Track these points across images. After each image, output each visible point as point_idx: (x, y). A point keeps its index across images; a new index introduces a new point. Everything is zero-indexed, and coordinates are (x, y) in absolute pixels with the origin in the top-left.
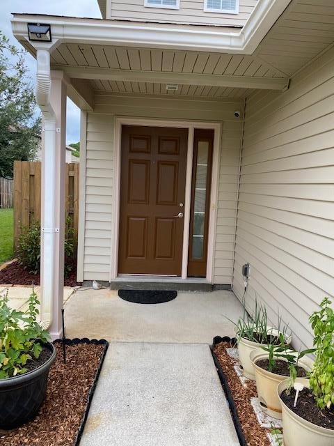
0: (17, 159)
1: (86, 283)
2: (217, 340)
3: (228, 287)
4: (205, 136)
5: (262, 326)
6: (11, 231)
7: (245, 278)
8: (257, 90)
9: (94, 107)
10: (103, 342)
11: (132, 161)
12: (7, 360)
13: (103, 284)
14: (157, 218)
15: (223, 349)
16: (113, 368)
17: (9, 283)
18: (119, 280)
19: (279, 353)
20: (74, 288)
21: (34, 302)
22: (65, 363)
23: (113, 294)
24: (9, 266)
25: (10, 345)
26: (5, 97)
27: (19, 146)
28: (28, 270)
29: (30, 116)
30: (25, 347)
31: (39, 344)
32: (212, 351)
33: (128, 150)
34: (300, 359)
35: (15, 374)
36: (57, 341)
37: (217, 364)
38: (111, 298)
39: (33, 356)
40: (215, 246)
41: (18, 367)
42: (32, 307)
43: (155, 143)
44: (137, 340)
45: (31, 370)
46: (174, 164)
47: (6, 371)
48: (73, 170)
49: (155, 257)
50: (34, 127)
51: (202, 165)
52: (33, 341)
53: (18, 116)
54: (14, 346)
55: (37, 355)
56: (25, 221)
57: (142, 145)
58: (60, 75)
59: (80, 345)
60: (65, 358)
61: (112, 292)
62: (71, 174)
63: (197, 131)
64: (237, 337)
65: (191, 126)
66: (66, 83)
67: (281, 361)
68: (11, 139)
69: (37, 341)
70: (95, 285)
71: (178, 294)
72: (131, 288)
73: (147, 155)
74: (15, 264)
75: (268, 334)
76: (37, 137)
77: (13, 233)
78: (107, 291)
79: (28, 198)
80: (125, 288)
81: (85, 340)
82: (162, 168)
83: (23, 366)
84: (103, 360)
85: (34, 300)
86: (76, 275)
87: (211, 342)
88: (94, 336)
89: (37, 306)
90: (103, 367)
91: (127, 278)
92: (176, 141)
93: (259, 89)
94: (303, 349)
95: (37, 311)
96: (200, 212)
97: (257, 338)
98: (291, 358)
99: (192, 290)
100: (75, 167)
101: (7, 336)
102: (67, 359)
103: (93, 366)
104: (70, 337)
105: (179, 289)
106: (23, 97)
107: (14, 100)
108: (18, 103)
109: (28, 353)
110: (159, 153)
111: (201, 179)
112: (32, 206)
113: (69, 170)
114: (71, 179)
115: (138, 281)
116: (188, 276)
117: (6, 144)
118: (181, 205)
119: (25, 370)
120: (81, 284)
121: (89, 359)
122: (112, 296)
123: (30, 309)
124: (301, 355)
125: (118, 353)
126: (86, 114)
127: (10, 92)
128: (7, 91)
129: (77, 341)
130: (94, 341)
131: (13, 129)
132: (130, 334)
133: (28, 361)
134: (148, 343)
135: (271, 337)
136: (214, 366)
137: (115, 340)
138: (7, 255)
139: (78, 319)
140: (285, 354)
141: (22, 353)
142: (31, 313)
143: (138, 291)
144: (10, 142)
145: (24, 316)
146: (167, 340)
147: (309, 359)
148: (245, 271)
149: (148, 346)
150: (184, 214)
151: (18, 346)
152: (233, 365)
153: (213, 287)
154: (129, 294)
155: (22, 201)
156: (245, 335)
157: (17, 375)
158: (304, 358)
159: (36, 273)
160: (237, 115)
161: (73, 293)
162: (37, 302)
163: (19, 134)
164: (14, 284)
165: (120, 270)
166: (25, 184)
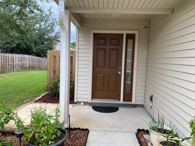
0: (48, 50)
1: (78, 103)
2: (139, 130)
3: (142, 106)
4: (131, 37)
5: (162, 125)
6: (46, 80)
7: (151, 102)
8: (156, 15)
9: (81, 26)
10: (87, 130)
11: (98, 49)
12: (46, 137)
13: (86, 103)
14: (109, 74)
15: (142, 135)
16: (91, 142)
17: (45, 102)
18: (93, 101)
19: (171, 139)
20: (73, 105)
21: (58, 112)
22: (70, 139)
23: (90, 108)
24: (45, 95)
25: (47, 130)
26: (43, 24)
27: (49, 44)
28: (53, 96)
29: (53, 31)
30: (54, 131)
31: (60, 130)
32: (137, 136)
33: (96, 44)
34: (183, 142)
35: (49, 144)
36: (67, 129)
37: (140, 142)
38: (89, 110)
39: (57, 136)
40: (136, 87)
41: (51, 140)
42: (57, 114)
43: (108, 41)
44: (102, 129)
45: (56, 142)
46: (117, 50)
47: (46, 142)
48: (72, 53)
49: (108, 92)
50: (55, 36)
51: (130, 50)
52: (57, 129)
53: (49, 32)
54: (49, 131)
55: (59, 135)
56: (52, 76)
57: (102, 42)
58: (68, 12)
59: (76, 131)
60: (70, 136)
61: (89, 107)
62: (72, 55)
63: (127, 35)
64: (150, 130)
65: (125, 33)
66: (71, 15)
67: (172, 142)
68: (45, 41)
69: (59, 129)
70: (82, 104)
71: (119, 109)
72: (98, 105)
73: (105, 46)
74: (48, 94)
75: (164, 129)
76: (56, 40)
77: (47, 80)
78: (87, 106)
79: (53, 66)
80: (95, 105)
81: (79, 129)
82: (112, 52)
83: (53, 140)
84: (87, 138)
85: (58, 111)
86: (74, 99)
87: (136, 131)
88: (82, 127)
89: (59, 113)
90: (87, 142)
91: (96, 101)
92: (118, 39)
93: (157, 14)
94: (184, 137)
95: (59, 115)
96: (129, 71)
97: (159, 131)
98: (178, 141)
99: (126, 107)
100: (73, 52)
101: (46, 127)
102: (71, 137)
103: (83, 141)
104: (72, 127)
105: (120, 106)
106: (51, 23)
107: (47, 25)
108: (49, 26)
109: (55, 134)
110: (110, 45)
111: (129, 56)
112: (55, 69)
113: (71, 54)
114: (71, 57)
115: (101, 102)
116: (123, 101)
117: (44, 43)
118: (120, 68)
119: (54, 142)
120: (76, 103)
121: (80, 137)
122: (89, 109)
123: (56, 115)
124: (183, 140)
125: (93, 135)
126: (78, 29)
127: (46, 21)
128: (44, 21)
129: (75, 129)
130: (83, 129)
131: (46, 37)
132: (98, 126)
133: (55, 138)
134: (107, 131)
135: (166, 130)
136: (138, 143)
137: (92, 129)
138: (44, 90)
139: (75, 119)
140: (175, 139)
141: (53, 134)
142: (56, 117)
143: (101, 107)
144: (45, 43)
145: (53, 118)
146: (116, 130)
147: (187, 142)
148: (151, 99)
149: (107, 132)
150: (121, 72)
151: (51, 131)
152: (147, 143)
153: (135, 106)
154: (97, 108)
155: (51, 67)
156: (154, 129)
157: (50, 144)
158: (185, 142)
159: (56, 98)
160: (146, 27)
161: (73, 107)
162: (59, 112)
163: (49, 39)
164: (47, 103)
165: (93, 97)
166: (52, 60)
